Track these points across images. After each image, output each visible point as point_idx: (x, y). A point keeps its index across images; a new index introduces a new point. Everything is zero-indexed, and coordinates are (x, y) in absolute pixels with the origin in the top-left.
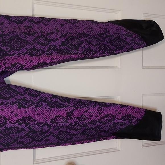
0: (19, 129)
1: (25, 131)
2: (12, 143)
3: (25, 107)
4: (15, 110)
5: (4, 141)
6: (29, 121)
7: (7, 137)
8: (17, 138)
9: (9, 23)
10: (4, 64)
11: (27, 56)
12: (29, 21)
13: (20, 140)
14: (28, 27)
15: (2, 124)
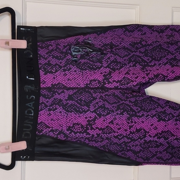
0: (158, 143)
1: (164, 146)
2: (152, 157)
3: (164, 120)
4: (155, 123)
5: (143, 155)
6: (168, 136)
7: (146, 151)
8: (155, 152)
9: (151, 33)
10: (147, 75)
11: (168, 66)
12: (170, 29)
13: (159, 155)
14: (170, 36)
15: (142, 136)
